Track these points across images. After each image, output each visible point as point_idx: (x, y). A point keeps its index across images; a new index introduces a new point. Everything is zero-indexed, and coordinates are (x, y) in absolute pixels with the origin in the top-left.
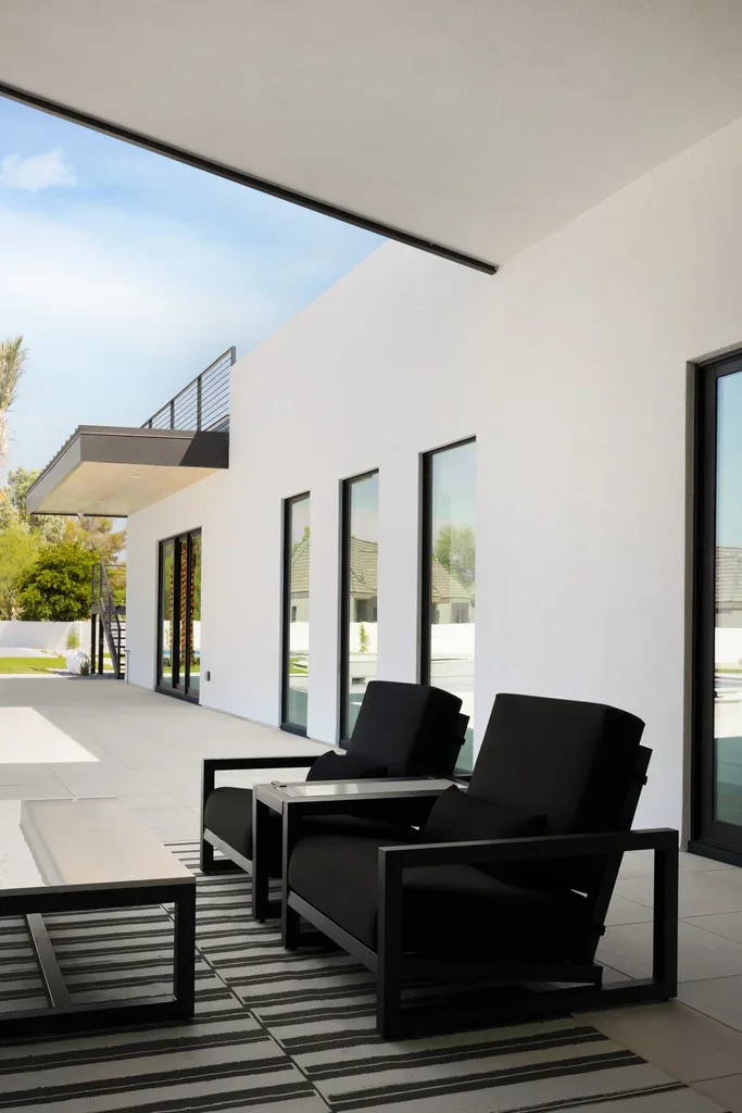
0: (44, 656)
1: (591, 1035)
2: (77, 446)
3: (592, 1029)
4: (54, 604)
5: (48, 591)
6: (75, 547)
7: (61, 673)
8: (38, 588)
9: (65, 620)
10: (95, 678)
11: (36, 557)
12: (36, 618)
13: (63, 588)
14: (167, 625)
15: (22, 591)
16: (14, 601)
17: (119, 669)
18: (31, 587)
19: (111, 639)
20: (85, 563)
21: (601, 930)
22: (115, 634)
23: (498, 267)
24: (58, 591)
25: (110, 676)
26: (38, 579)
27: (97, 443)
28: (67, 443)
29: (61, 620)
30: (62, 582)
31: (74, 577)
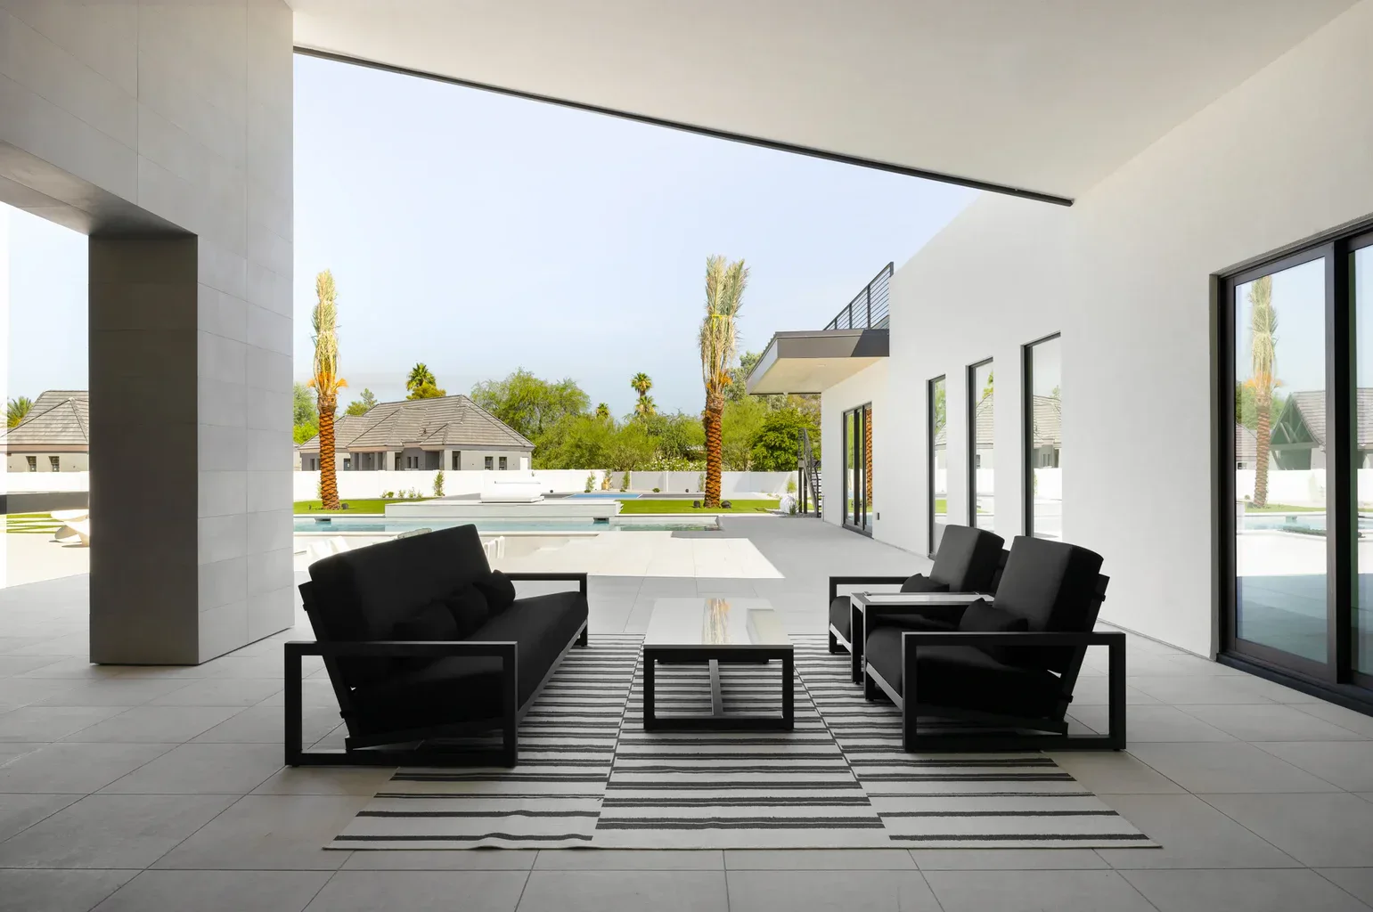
0: (771, 498)
1: (1050, 763)
2: (775, 346)
3: (1050, 760)
4: (777, 458)
5: (772, 448)
6: (792, 413)
7: (777, 513)
8: (764, 445)
9: (785, 470)
10: (800, 517)
11: (763, 422)
12: (764, 469)
13: (784, 445)
14: (851, 473)
15: (753, 448)
16: (749, 456)
17: (818, 509)
18: (760, 445)
19: (812, 486)
20: (800, 425)
21: (1070, 699)
22: (815, 483)
23: (1073, 200)
24: (780, 448)
25: (811, 515)
26: (764, 439)
27: (790, 344)
28: (769, 344)
29: (783, 471)
30: (782, 441)
31: (792, 437)
